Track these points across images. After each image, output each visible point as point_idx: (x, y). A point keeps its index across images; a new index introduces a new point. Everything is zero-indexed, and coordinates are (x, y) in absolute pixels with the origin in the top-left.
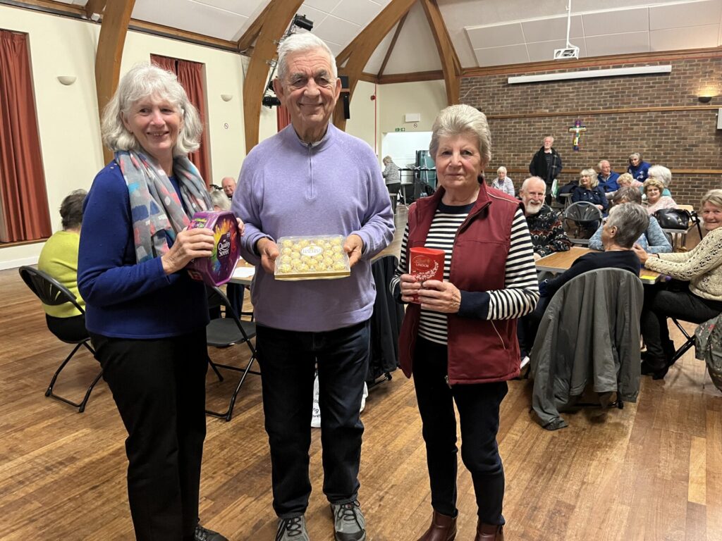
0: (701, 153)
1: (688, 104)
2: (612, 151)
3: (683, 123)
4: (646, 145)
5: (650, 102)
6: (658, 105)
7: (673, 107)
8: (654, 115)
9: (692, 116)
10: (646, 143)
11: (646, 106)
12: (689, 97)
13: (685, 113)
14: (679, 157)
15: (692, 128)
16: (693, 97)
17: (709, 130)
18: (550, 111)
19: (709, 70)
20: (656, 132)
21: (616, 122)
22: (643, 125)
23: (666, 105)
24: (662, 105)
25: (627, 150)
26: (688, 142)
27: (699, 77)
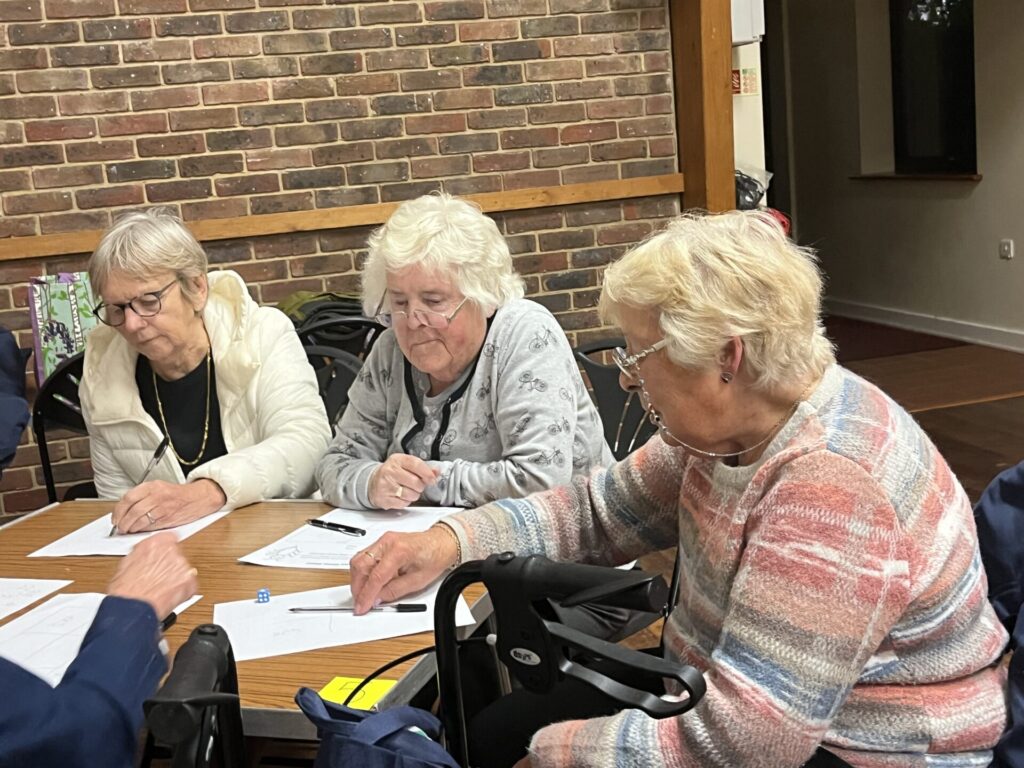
0: (565, 92)
2: (71, 105)
4: (269, 63)
10: (270, 49)
14: (457, 124)
25: (167, 100)
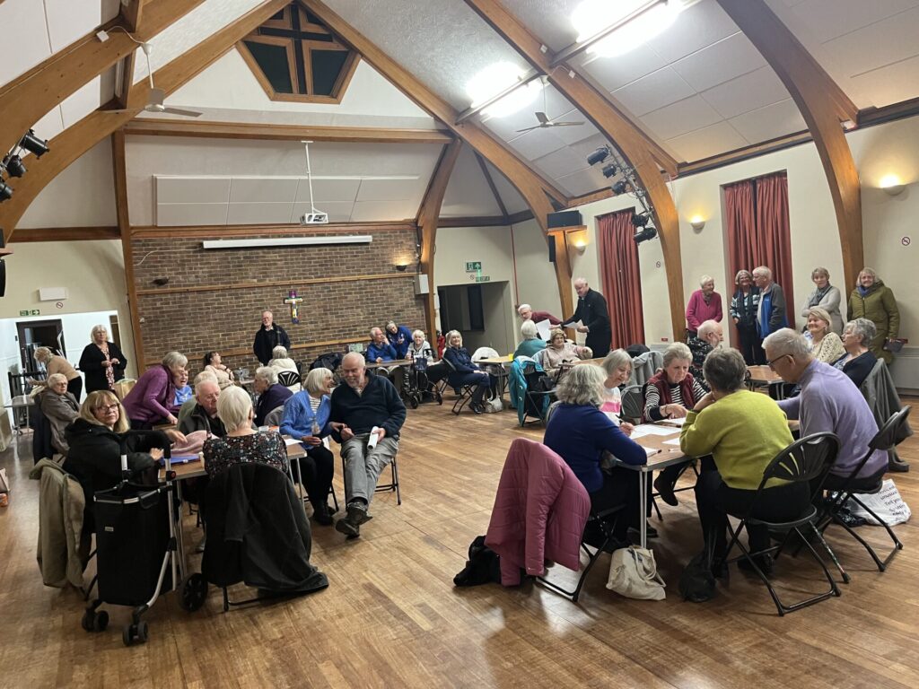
1: (390, 272)
3: (388, 290)
5: (357, 271)
6: (364, 274)
7: (377, 276)
8: (363, 283)
9: (395, 283)
11: (355, 275)
12: (389, 265)
13: (388, 281)
15: (396, 294)
16: (392, 265)
17: (410, 296)
18: (258, 281)
19: (400, 241)
20: (367, 299)
21: (330, 291)
22: (355, 293)
23: (371, 274)
24: (369, 274)
25: (346, 320)
26: (396, 307)
27: (393, 247)
